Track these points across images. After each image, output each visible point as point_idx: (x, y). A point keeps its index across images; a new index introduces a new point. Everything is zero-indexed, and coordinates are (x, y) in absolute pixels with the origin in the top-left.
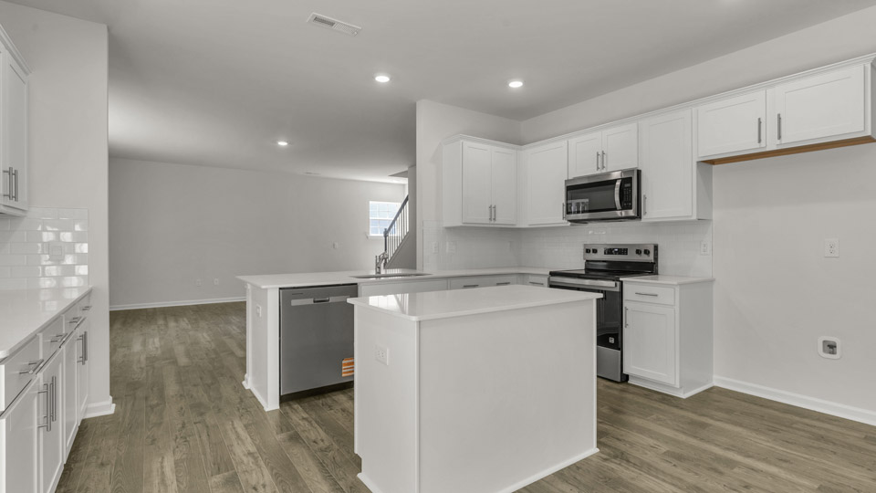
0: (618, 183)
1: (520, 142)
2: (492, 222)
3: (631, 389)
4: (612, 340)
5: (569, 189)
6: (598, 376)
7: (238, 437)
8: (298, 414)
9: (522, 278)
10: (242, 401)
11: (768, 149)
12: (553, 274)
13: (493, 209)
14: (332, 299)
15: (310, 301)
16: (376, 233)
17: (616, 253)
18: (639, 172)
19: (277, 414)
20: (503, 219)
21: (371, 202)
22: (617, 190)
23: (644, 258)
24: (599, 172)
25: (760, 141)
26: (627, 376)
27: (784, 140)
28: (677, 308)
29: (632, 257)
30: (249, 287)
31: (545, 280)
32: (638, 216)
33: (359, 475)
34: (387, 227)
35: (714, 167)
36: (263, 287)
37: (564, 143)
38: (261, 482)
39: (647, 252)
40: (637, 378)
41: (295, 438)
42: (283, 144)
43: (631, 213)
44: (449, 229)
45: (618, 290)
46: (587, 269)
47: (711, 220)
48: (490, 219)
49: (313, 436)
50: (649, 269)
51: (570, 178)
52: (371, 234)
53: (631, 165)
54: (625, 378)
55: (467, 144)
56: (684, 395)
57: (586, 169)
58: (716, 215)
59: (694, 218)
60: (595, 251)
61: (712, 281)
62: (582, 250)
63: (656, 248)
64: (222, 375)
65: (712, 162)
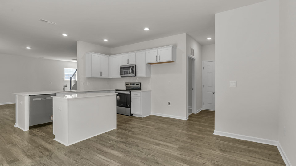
0: (131, 67)
1: (110, 54)
2: (101, 76)
3: (133, 117)
4: (129, 106)
5: (121, 68)
6: (117, 114)
7: (15, 137)
8: (35, 131)
9: (109, 91)
10: (14, 130)
11: (158, 62)
12: (116, 90)
13: (101, 73)
14: (47, 98)
15: (40, 99)
16: (67, 78)
17: (132, 85)
18: (136, 65)
19: (28, 132)
20: (104, 76)
21: (65, 68)
22: (131, 69)
23: (138, 86)
24: (128, 64)
25: (156, 60)
26: (132, 114)
27: (160, 61)
28: (141, 97)
29: (135, 85)
30: (17, 96)
31: (114, 92)
32: (136, 75)
33: (54, 139)
34: (71, 77)
35: (151, 65)
36: (23, 95)
37: (120, 56)
38: (24, 144)
39: (139, 84)
40: (134, 114)
41: (35, 135)
42: (28, 48)
43: (134, 75)
44: (88, 78)
45: (130, 93)
46: (126, 89)
47: (151, 77)
48: (100, 76)
49: (40, 134)
50: (139, 88)
51: (122, 65)
52: (65, 79)
53: (134, 63)
54: (132, 115)
55: (93, 54)
56: (143, 117)
57: (125, 63)
58: (152, 76)
59: (146, 76)
60: (128, 84)
61: (151, 91)
62: (125, 84)
63: (141, 83)
64: (5, 125)
65: (151, 64)
